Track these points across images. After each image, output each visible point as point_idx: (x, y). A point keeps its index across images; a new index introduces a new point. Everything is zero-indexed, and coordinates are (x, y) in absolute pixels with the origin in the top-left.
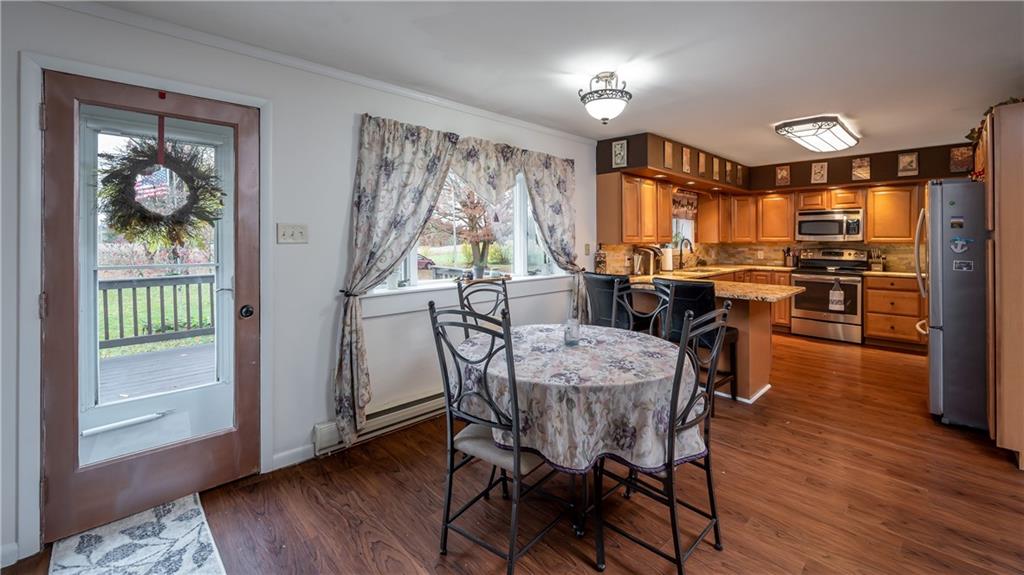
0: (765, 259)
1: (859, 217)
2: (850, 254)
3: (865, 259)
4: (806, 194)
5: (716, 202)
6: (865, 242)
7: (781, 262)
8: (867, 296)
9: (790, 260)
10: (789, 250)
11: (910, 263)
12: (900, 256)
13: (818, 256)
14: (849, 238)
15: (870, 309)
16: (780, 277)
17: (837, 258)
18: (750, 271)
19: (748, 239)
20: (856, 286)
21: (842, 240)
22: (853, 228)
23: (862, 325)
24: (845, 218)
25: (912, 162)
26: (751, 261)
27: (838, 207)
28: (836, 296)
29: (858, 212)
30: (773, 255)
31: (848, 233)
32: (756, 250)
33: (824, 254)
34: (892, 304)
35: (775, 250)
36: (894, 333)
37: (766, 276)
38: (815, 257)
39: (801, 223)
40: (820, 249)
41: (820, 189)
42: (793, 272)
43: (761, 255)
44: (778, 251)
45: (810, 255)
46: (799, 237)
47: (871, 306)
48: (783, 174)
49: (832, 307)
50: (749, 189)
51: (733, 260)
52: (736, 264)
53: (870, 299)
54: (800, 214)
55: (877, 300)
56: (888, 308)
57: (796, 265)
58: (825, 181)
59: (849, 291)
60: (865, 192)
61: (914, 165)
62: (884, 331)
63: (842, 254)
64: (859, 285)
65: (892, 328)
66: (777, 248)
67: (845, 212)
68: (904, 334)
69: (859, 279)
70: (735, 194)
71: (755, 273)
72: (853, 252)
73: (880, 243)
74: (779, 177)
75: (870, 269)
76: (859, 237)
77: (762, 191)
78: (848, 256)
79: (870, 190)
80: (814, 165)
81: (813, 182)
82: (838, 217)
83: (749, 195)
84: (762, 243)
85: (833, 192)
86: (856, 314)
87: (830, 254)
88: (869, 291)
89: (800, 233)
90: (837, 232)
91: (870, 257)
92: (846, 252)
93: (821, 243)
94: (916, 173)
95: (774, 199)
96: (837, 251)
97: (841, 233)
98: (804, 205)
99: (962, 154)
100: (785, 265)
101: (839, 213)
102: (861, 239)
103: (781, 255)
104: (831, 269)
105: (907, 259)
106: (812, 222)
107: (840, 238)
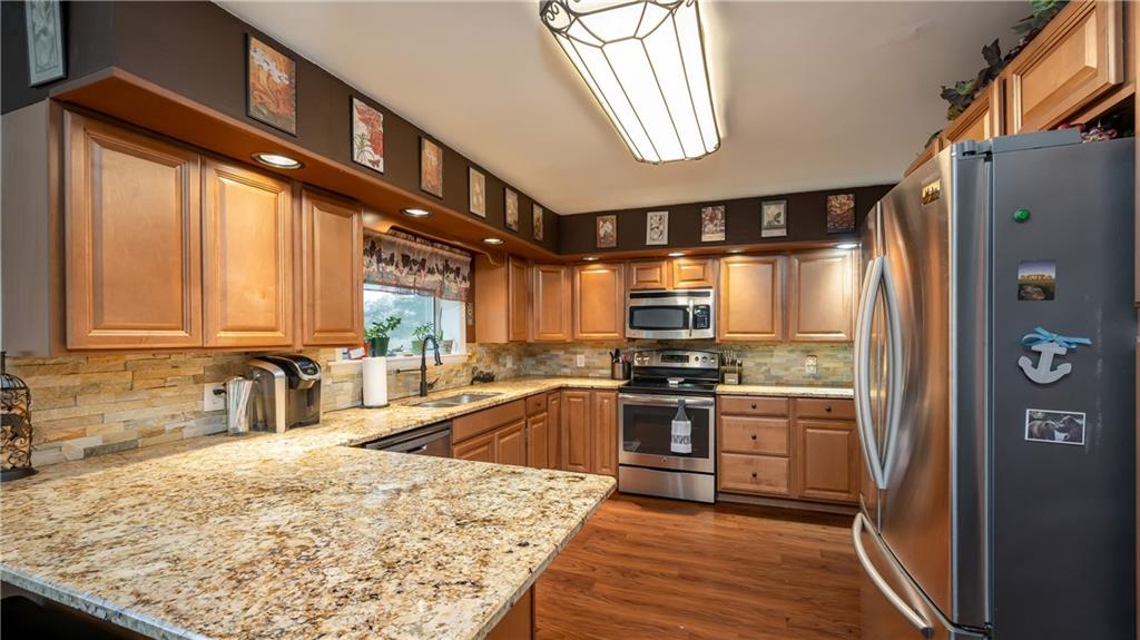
0: (587, 367)
1: (709, 301)
2: (697, 359)
3: (716, 367)
4: (640, 265)
5: (502, 270)
6: (717, 341)
7: (609, 372)
8: (721, 425)
9: (619, 372)
10: (617, 352)
11: (769, 370)
12: (758, 360)
13: (656, 362)
14: (698, 334)
15: (725, 448)
16: (603, 398)
17: (679, 365)
18: (560, 389)
19: (560, 336)
20: (708, 411)
21: (688, 337)
22: (702, 319)
23: (715, 474)
24: (691, 304)
25: (779, 215)
26: (567, 371)
27: (682, 286)
28: (681, 428)
29: (707, 294)
30: (597, 361)
31: (695, 327)
32: (575, 353)
33: (664, 359)
34: (754, 438)
35: (600, 354)
36: (757, 483)
37: (583, 397)
38: (654, 364)
39: (633, 309)
40: (659, 351)
41: (657, 256)
42: (621, 390)
43: (581, 360)
44: (605, 353)
45: (648, 361)
46: (631, 333)
47: (726, 443)
48: (606, 228)
49: (676, 447)
50: (558, 252)
51: (543, 369)
52: (548, 376)
53: (725, 430)
54: (632, 296)
55: (734, 432)
56: (747, 444)
57: (626, 377)
58: (665, 242)
59: (698, 417)
60: (716, 263)
61: (782, 220)
62: (745, 482)
63: (686, 359)
64: (712, 410)
65: (755, 475)
66: (603, 350)
67: (691, 294)
68: (770, 485)
69: (711, 400)
70: (540, 262)
71: (568, 392)
72: (700, 355)
73: (735, 342)
74: (602, 232)
75: (722, 382)
76: (709, 333)
77: (577, 257)
78: (695, 361)
79: (723, 260)
80: (649, 214)
81: (649, 242)
82: (681, 301)
83: (562, 264)
84: (581, 343)
85: (675, 262)
86: (707, 457)
87: (672, 358)
88: (723, 417)
89: (632, 327)
90: (681, 325)
91: (722, 362)
92: (692, 356)
93: (659, 341)
94: (783, 233)
95: (597, 272)
96: (680, 353)
97: (686, 326)
98: (637, 282)
99: (842, 205)
100: (613, 377)
101: (682, 295)
102: (712, 336)
103: (608, 359)
104: (673, 382)
105: (766, 364)
106: (647, 309)
107: (684, 335)
